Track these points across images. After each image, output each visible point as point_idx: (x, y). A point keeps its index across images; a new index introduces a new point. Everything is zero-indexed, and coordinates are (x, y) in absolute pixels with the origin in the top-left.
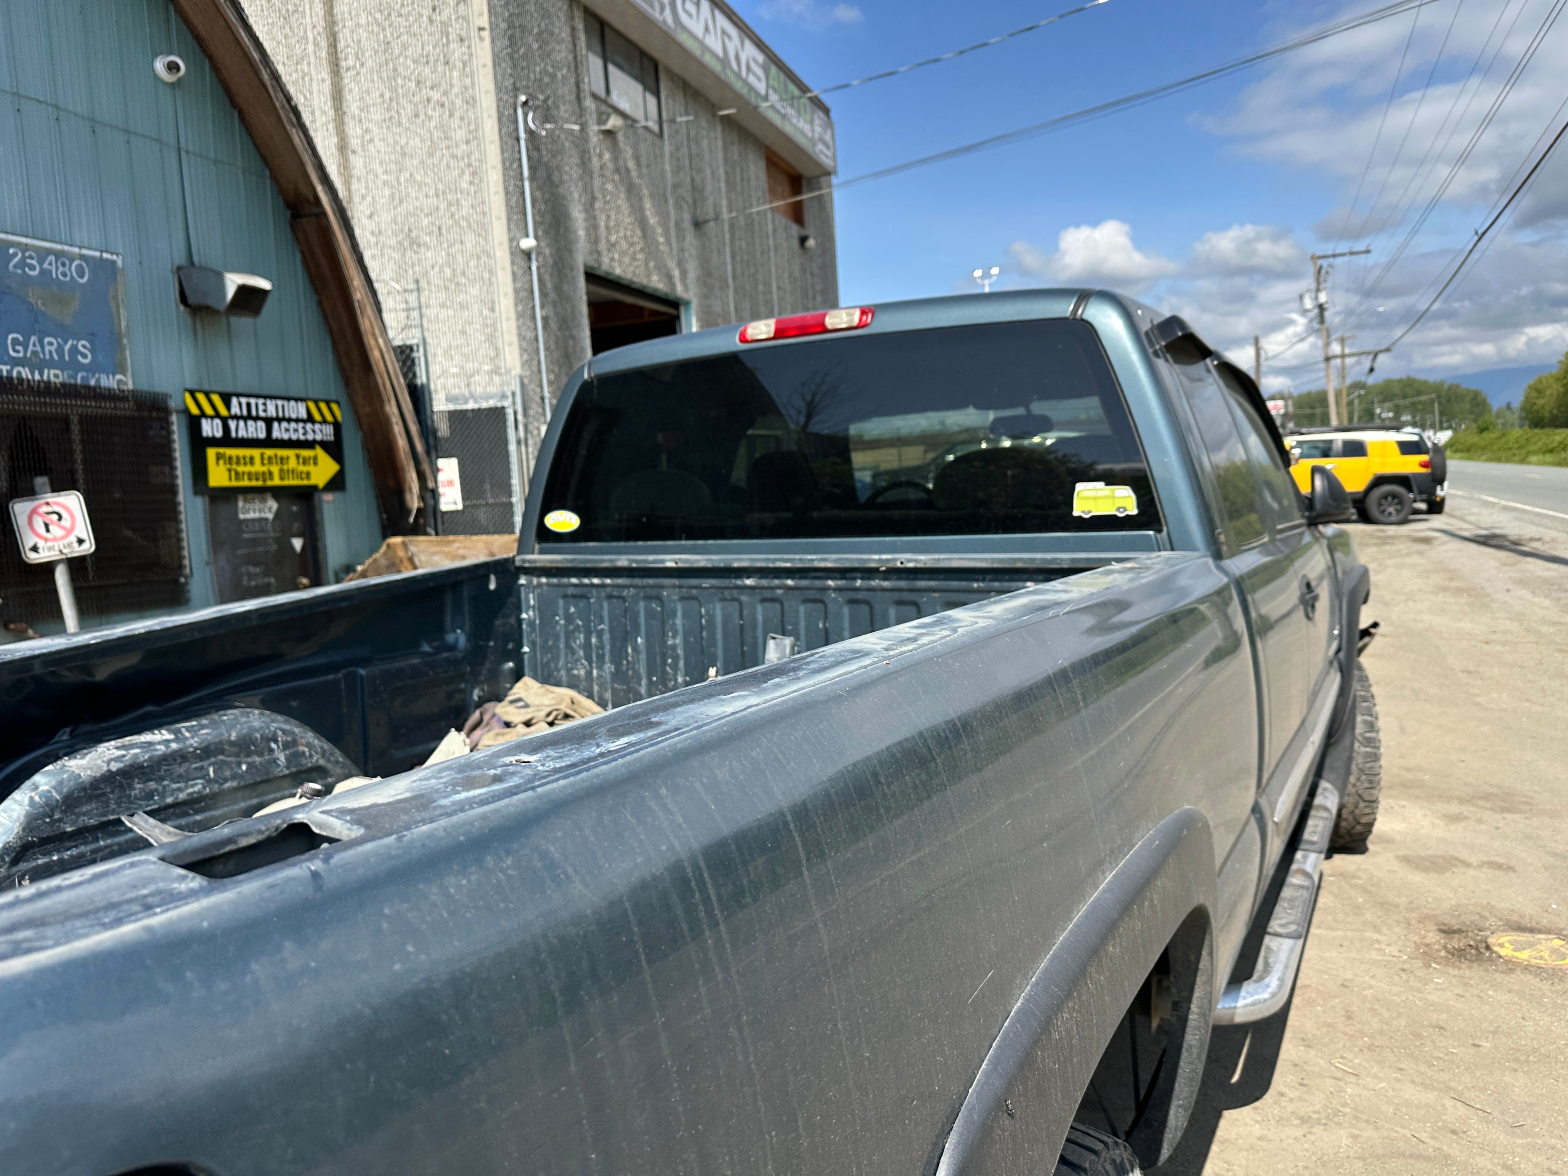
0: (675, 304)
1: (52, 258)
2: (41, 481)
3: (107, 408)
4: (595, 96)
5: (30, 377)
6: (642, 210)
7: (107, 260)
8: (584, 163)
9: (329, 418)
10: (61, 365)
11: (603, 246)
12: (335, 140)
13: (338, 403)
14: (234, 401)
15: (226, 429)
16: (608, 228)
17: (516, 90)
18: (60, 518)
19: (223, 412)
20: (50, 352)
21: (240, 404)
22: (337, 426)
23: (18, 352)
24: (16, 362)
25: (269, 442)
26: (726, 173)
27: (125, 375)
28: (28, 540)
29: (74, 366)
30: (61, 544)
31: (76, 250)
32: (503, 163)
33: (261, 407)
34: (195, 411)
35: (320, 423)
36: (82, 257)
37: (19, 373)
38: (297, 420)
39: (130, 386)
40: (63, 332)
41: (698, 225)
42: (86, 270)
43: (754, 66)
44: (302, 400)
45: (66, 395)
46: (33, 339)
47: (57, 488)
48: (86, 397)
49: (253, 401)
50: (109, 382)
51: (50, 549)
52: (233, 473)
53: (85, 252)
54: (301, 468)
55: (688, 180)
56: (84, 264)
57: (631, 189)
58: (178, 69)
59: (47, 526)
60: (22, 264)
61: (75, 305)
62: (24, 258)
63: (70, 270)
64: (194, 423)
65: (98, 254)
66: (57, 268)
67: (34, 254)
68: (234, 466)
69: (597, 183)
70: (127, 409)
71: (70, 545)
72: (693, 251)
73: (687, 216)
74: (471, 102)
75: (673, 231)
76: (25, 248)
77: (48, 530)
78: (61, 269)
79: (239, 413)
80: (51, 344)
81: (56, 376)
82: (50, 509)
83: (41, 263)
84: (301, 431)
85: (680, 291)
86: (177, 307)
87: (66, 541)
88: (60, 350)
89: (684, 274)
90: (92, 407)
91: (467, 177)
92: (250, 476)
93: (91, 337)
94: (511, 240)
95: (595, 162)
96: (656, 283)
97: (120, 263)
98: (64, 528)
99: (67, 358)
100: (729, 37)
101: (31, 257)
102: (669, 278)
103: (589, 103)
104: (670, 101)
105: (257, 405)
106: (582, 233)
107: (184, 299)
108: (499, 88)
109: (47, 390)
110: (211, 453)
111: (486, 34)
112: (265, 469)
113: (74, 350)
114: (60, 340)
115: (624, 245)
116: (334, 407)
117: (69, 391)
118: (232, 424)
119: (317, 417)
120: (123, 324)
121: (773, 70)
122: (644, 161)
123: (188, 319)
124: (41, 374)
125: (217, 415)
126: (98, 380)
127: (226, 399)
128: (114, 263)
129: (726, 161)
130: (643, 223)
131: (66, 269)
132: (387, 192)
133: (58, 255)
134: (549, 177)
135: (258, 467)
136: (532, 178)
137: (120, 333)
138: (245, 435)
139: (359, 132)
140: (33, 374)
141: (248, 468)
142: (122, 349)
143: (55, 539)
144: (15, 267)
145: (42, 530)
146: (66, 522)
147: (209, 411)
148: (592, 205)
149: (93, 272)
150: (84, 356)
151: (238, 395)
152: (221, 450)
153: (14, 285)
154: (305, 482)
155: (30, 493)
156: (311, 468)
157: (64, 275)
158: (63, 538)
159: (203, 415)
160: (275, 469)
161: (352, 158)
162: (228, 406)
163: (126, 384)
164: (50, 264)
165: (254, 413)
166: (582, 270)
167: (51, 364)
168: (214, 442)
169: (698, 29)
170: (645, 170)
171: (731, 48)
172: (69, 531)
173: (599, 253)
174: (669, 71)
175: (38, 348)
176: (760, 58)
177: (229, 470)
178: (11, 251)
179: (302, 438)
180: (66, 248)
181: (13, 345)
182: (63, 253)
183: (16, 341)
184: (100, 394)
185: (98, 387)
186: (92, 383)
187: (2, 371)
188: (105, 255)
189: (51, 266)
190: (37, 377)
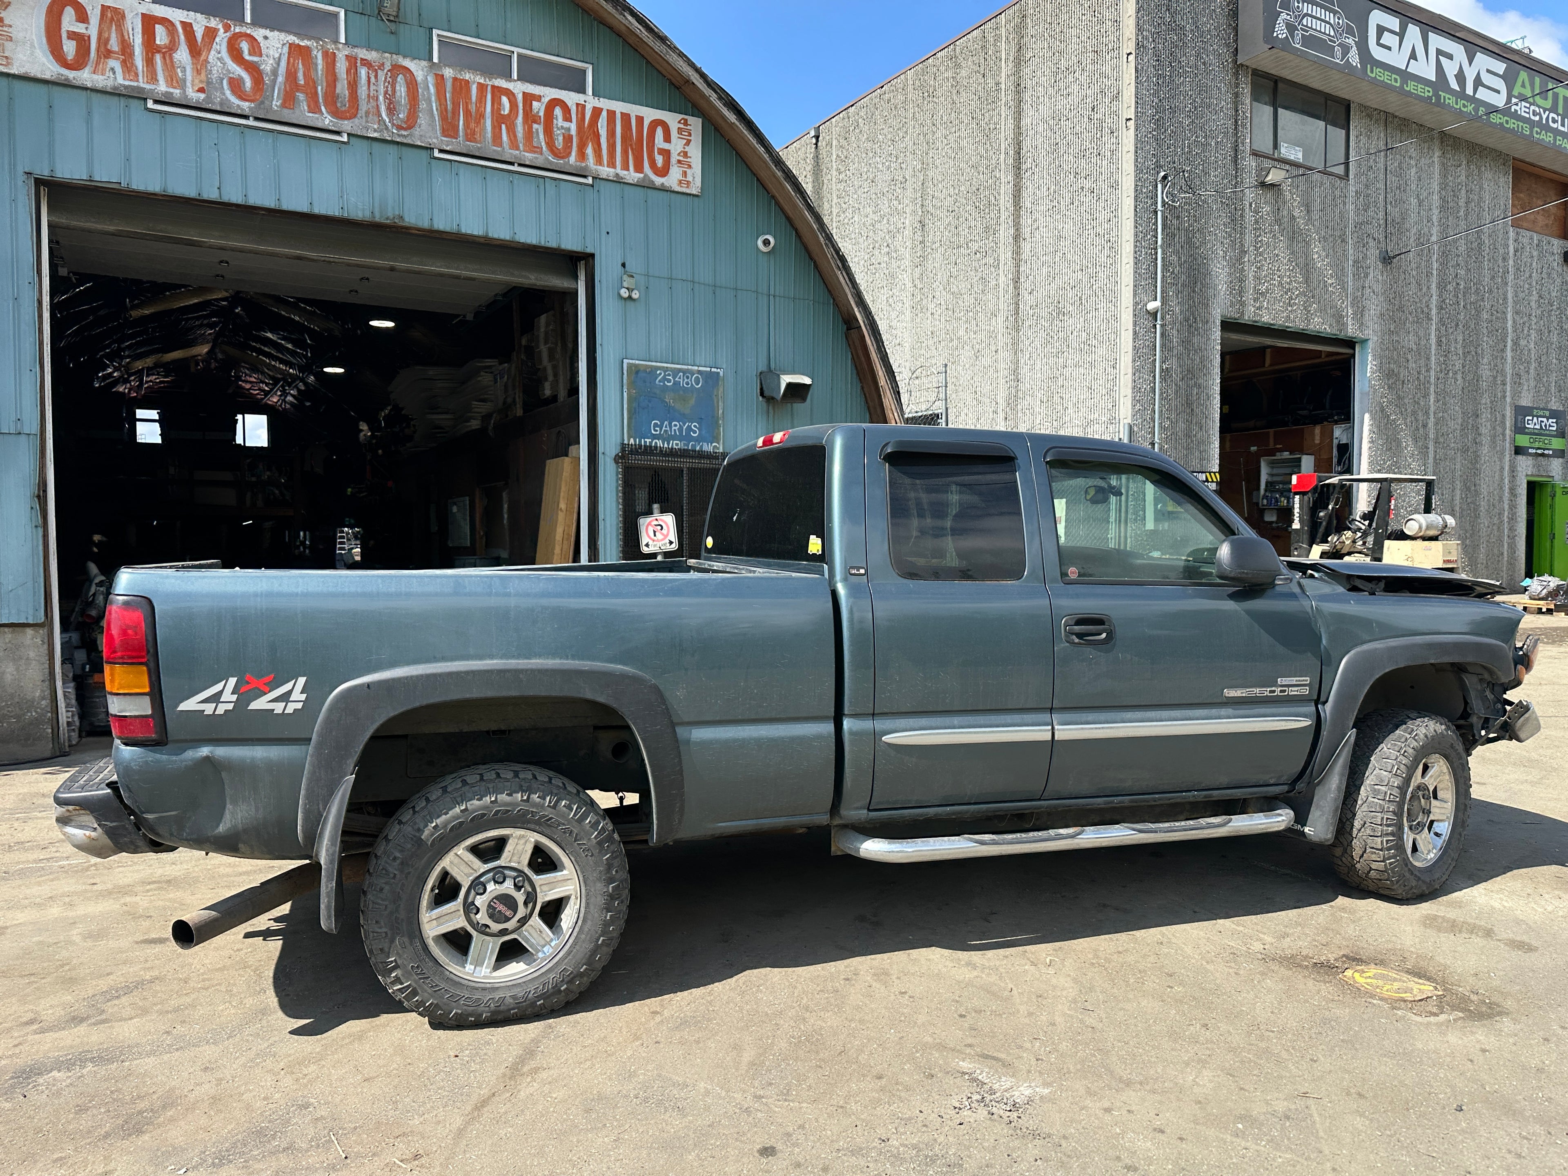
0: (1350, 344)
1: (681, 374)
2: (656, 506)
3: (705, 463)
4: (1255, 154)
6: (1307, 255)
7: (714, 373)
8: (1236, 220)
10: (680, 438)
11: (1249, 296)
12: (1012, 231)
16: (1257, 278)
17: (1158, 167)
18: (662, 529)
20: (675, 430)
23: (657, 431)
24: (654, 437)
26: (1443, 199)
27: (718, 443)
28: (644, 540)
29: (689, 438)
30: (661, 543)
31: (696, 368)
32: (1136, 235)
36: (699, 372)
37: (655, 443)
39: (721, 450)
40: (683, 418)
41: (1387, 259)
42: (701, 380)
43: (1486, 79)
45: (681, 456)
46: (666, 423)
47: (663, 511)
48: (693, 457)
50: (708, 448)
51: (655, 546)
53: (701, 369)
55: (1381, 215)
56: (700, 376)
57: (1294, 236)
58: (769, 243)
59: (655, 532)
60: (664, 379)
61: (692, 402)
62: (665, 375)
63: (691, 381)
65: (709, 369)
66: (684, 380)
67: (670, 372)
69: (1249, 238)
71: (665, 544)
72: (1378, 288)
73: (1373, 253)
74: (1115, 186)
75: (1350, 270)
76: (665, 369)
77: (655, 535)
78: (686, 381)
80: (675, 425)
81: (677, 444)
82: (656, 523)
83: (674, 378)
85: (1351, 330)
86: (757, 398)
87: (663, 542)
88: (681, 429)
89: (1360, 313)
90: (696, 463)
91: (1106, 252)
93: (700, 421)
94: (1136, 304)
95: (1249, 217)
96: (1320, 325)
97: (721, 374)
98: (663, 534)
99: (684, 434)
100: (1450, 57)
101: (669, 375)
102: (1339, 318)
103: (1250, 163)
104: (1363, 139)
106: (1222, 288)
107: (762, 394)
108: (1138, 170)
109: (672, 453)
111: (1131, 124)
113: (689, 427)
114: (681, 423)
115: (1277, 292)
117: (683, 453)
120: (720, 412)
121: (1523, 75)
122: (1317, 206)
123: (765, 404)
124: (668, 444)
126: (701, 447)
128: (718, 373)
129: (1443, 186)
130: (1307, 269)
131: (689, 381)
132: (1045, 270)
133: (684, 372)
134: (1189, 242)
136: (1166, 245)
137: (718, 417)
139: (1029, 221)
140: (663, 444)
142: (718, 427)
143: (658, 541)
144: (660, 381)
145: (652, 534)
146: (665, 531)
148: (1240, 260)
149: (706, 382)
150: (695, 432)
153: (658, 392)
155: (650, 513)
157: (687, 384)
158: (662, 540)
161: (1022, 245)
163: (718, 449)
166: (1218, 323)
167: (674, 438)
169: (1397, 59)
170: (1315, 216)
171: (1450, 69)
172: (666, 536)
173: (1242, 304)
174: (1363, 108)
175: (668, 429)
176: (1500, 67)
178: (658, 372)
180: (690, 367)
181: (654, 427)
182: (688, 371)
183: (656, 425)
184: (701, 455)
185: (701, 451)
186: (698, 448)
187: (645, 442)
188: (713, 370)
189: (680, 379)
190: (666, 445)
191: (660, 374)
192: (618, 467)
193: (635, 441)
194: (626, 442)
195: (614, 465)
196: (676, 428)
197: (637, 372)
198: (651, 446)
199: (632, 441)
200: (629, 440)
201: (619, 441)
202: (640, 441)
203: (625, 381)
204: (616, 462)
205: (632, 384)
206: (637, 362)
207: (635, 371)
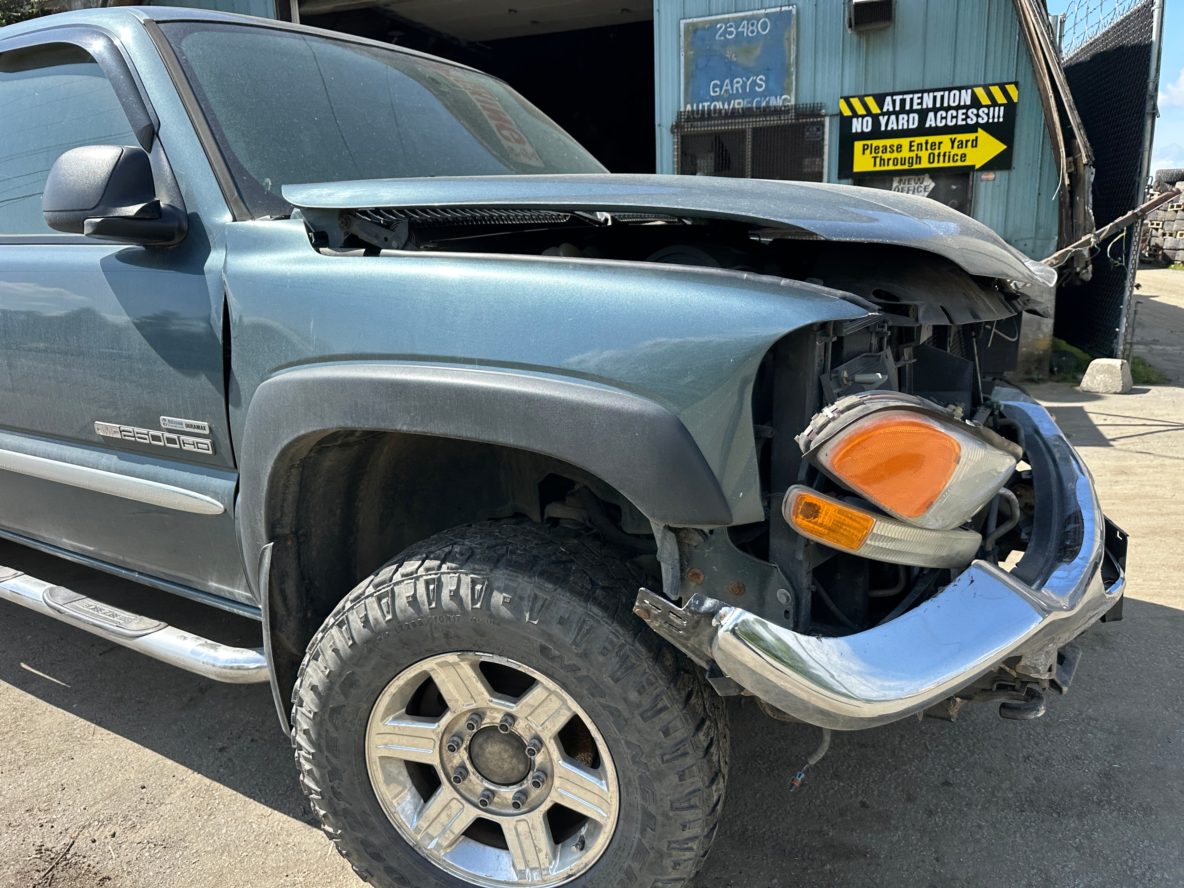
1: (745, 22)
3: (773, 121)
5: (721, 107)
7: (786, 11)
9: (1001, 99)
10: (743, 96)
13: (1016, 84)
14: (888, 99)
15: (876, 123)
19: (875, 110)
20: (737, 88)
21: (894, 102)
22: (1011, 107)
23: (716, 92)
24: (714, 99)
25: (922, 130)
27: (790, 95)
29: (753, 94)
31: (763, 11)
33: (916, 101)
34: (847, 112)
35: (988, 107)
36: (767, 15)
37: (715, 106)
38: (958, 108)
39: (793, 102)
40: (748, 72)
42: (769, 24)
44: (966, 88)
45: (744, 116)
46: (727, 81)
48: (756, 116)
49: (908, 97)
50: (776, 102)
52: (878, 160)
53: (768, 11)
54: (955, 151)
56: (767, 20)
60: (726, 32)
61: (758, 52)
62: (726, 28)
63: (757, 27)
64: (845, 123)
65: (778, 9)
66: (748, 29)
67: (733, 24)
68: (880, 154)
70: (789, 119)
76: (726, 21)
78: (751, 28)
79: (891, 109)
80: (738, 82)
81: (739, 104)
83: (737, 28)
84: (961, 117)
86: (844, 31)
88: (744, 86)
90: (761, 122)
92: (896, 161)
93: (767, 72)
97: (794, 11)
99: (748, 90)
101: (731, 26)
105: (912, 100)
107: (850, 26)
109: (733, 114)
110: (858, 146)
112: (913, 154)
113: (754, 83)
114: (744, 79)
116: (1011, 89)
117: (747, 113)
118: (883, 120)
119: (985, 100)
120: (793, 57)
123: (855, 38)
124: (729, 105)
125: (869, 113)
126: (768, 102)
127: (880, 100)
128: (791, 11)
131: (754, 28)
133: (748, 19)
135: (905, 153)
137: (790, 65)
138: (895, 128)
140: (723, 105)
141: (895, 155)
142: (790, 74)
144: (720, 36)
147: (861, 111)
149: (774, 23)
150: (760, 86)
151: (892, 94)
152: (869, 142)
153: (718, 48)
154: (959, 164)
156: (968, 151)
157: (753, 32)
159: (855, 115)
160: (924, 155)
162: (881, 105)
163: (789, 101)
164: (743, 27)
165: (908, 107)
167: (736, 96)
168: (862, 136)
175: (729, 87)
177: (875, 158)
178: (718, 26)
179: (960, 123)
180: (755, 12)
181: (714, 88)
182: (753, 17)
183: (715, 85)
184: (768, 112)
185: (768, 107)
186: (764, 104)
187: (703, 106)
188: (783, 9)
189: (745, 29)
190: (726, 107)
191: (721, 27)
192: (674, 138)
193: (692, 107)
194: (682, 109)
195: (671, 136)
196: (739, 85)
197: (695, 31)
198: (709, 111)
199: (689, 107)
200: (685, 107)
201: (676, 109)
202: (698, 106)
203: (682, 44)
204: (672, 132)
205: (689, 45)
206: (695, 20)
207: (693, 30)
